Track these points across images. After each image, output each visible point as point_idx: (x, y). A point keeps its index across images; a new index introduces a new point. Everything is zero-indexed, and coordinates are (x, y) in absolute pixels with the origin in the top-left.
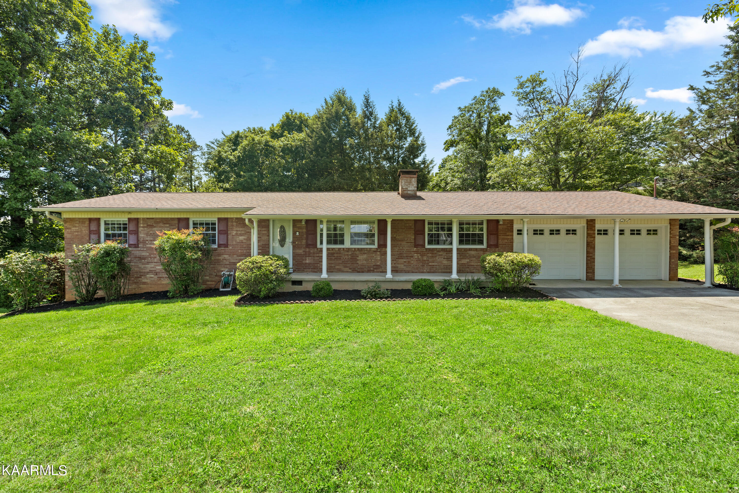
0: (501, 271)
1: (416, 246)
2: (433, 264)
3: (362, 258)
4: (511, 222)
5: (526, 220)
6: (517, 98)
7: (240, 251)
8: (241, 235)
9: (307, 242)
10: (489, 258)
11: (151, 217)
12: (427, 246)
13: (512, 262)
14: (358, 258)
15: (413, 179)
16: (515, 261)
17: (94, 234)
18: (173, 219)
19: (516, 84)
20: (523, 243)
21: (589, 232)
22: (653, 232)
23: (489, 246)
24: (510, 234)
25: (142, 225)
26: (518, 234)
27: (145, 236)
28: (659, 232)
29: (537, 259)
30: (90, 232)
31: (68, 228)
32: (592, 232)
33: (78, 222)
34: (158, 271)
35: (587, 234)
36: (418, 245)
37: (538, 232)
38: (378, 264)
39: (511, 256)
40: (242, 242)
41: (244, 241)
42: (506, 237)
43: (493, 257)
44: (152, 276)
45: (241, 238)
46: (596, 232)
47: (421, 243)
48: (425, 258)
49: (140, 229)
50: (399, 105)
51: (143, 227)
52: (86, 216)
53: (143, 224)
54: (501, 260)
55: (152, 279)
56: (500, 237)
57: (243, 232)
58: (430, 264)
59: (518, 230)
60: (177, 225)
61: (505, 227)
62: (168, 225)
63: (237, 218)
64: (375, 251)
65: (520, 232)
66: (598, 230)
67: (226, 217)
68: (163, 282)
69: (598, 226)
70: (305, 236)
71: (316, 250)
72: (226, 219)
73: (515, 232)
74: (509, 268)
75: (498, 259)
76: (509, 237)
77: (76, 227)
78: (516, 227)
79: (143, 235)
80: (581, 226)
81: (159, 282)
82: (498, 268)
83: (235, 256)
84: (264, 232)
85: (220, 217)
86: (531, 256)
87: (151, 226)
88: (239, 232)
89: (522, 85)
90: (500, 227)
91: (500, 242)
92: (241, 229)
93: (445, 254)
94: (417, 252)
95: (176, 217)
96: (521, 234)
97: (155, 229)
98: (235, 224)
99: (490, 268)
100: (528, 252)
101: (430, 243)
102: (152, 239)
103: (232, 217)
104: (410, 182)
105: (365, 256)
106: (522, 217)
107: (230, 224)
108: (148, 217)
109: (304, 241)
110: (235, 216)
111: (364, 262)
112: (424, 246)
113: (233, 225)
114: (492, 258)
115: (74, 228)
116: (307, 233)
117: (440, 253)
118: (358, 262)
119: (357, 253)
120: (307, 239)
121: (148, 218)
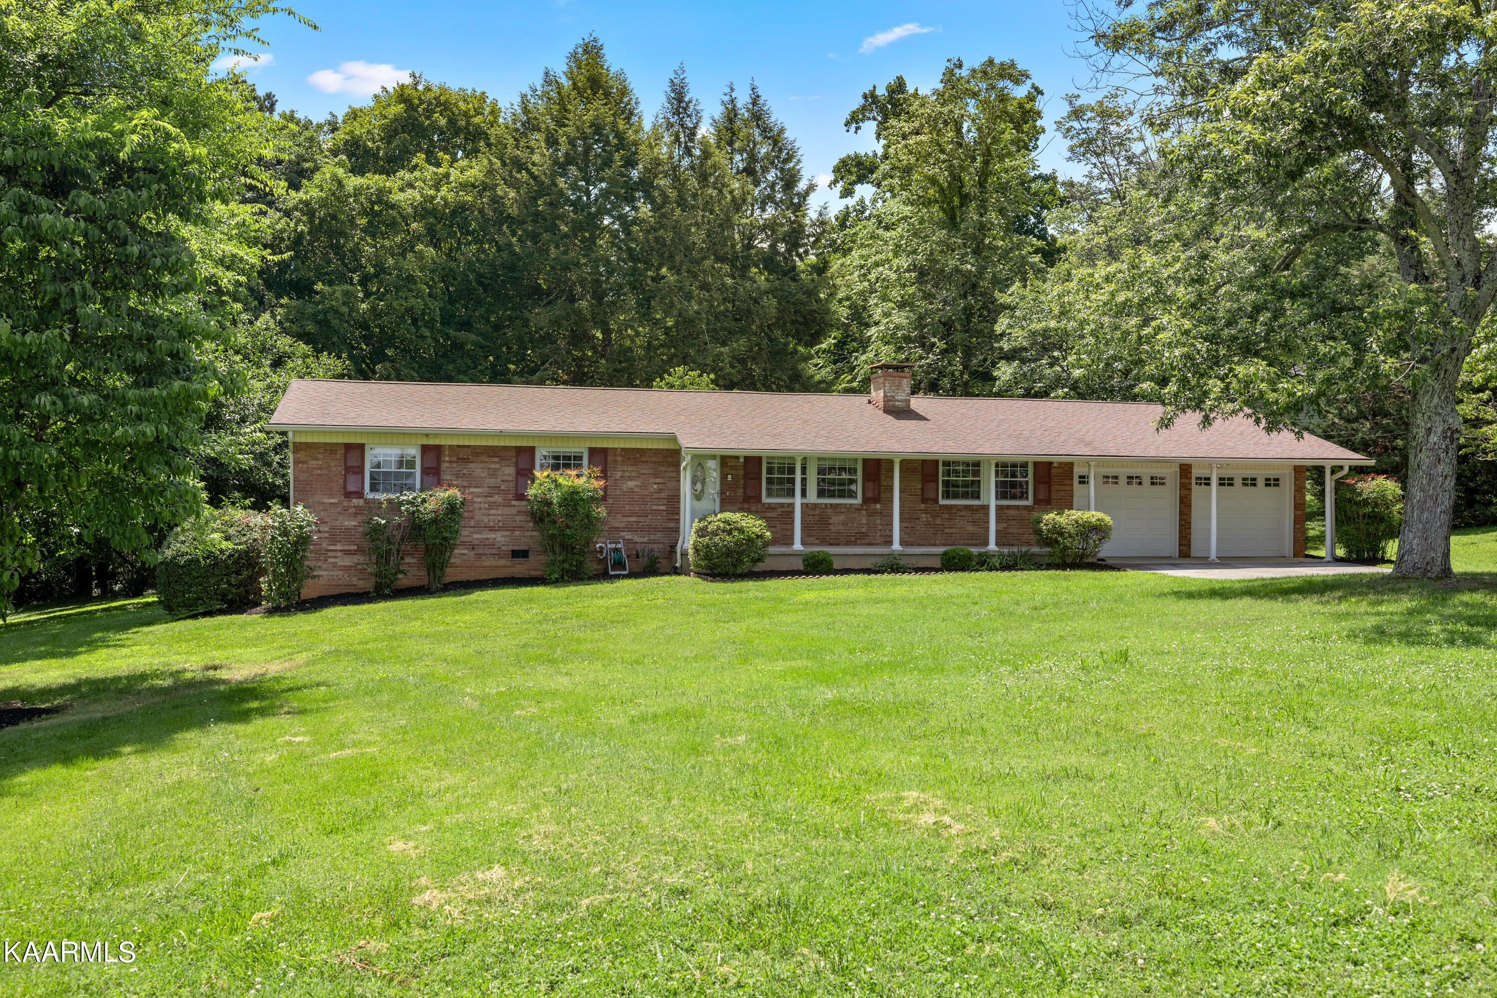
0: (1061, 534)
1: (924, 500)
2: (950, 531)
3: (836, 520)
4: (1071, 465)
5: (1093, 463)
6: (1068, 143)
7: (627, 507)
8: (630, 479)
9: (745, 493)
10: (1046, 517)
11: (467, 443)
12: (942, 502)
13: (1077, 522)
14: (831, 521)
15: (905, 381)
16: (1080, 522)
17: (354, 473)
18: (506, 448)
19: (1065, 109)
20: (1089, 497)
21: (1183, 481)
22: (1272, 482)
23: (1036, 501)
24: (1069, 482)
25: (447, 459)
26: (1080, 482)
27: (453, 478)
28: (1281, 483)
29: (1107, 519)
30: (348, 469)
31: (302, 462)
32: (1187, 481)
33: (322, 450)
34: (476, 542)
35: (1181, 484)
36: (928, 499)
37: (1111, 479)
38: (864, 530)
39: (1075, 514)
40: (632, 491)
41: (636, 490)
42: (1062, 488)
43: (1052, 515)
44: (465, 551)
45: (631, 484)
46: (1194, 481)
47: (932, 496)
48: (938, 522)
49: (445, 466)
50: (754, 103)
51: (450, 462)
52: (341, 440)
53: (450, 456)
54: (1062, 520)
55: (465, 557)
56: (1055, 488)
57: (634, 474)
58: (946, 531)
59: (1080, 477)
60: (514, 460)
61: (1061, 471)
62: (497, 459)
63: (623, 449)
64: (859, 509)
65: (1083, 480)
66: (1197, 478)
67: (605, 446)
68: (485, 564)
69: (1196, 472)
70: (742, 482)
71: (760, 506)
72: (605, 451)
73: (1076, 480)
74: (1072, 531)
75: (1058, 518)
76: (1067, 488)
77: (317, 459)
78: (1077, 471)
79: (449, 477)
80: (1171, 474)
81: (478, 564)
82: (1059, 531)
83: (619, 516)
84: (671, 475)
85: (594, 445)
86: (1100, 515)
87: (466, 461)
88: (627, 474)
89: (1077, 113)
90: (1053, 471)
91: (1054, 495)
92: (630, 468)
93: (969, 513)
94: (925, 511)
95: (513, 444)
96: (1083, 483)
97: (473, 465)
98: (619, 459)
99: (1048, 531)
100: (1096, 510)
101: (947, 495)
102: (466, 484)
103: (616, 446)
104: (900, 385)
105: (842, 518)
106: (1087, 460)
107: (610, 458)
108: (461, 443)
109: (740, 491)
110: (622, 446)
111: (841, 527)
112: (936, 501)
113: (616, 461)
114: (1050, 517)
115: (314, 462)
116: (746, 476)
117: (962, 514)
118: (831, 527)
119: (830, 511)
120: (745, 487)
121: (459, 446)
